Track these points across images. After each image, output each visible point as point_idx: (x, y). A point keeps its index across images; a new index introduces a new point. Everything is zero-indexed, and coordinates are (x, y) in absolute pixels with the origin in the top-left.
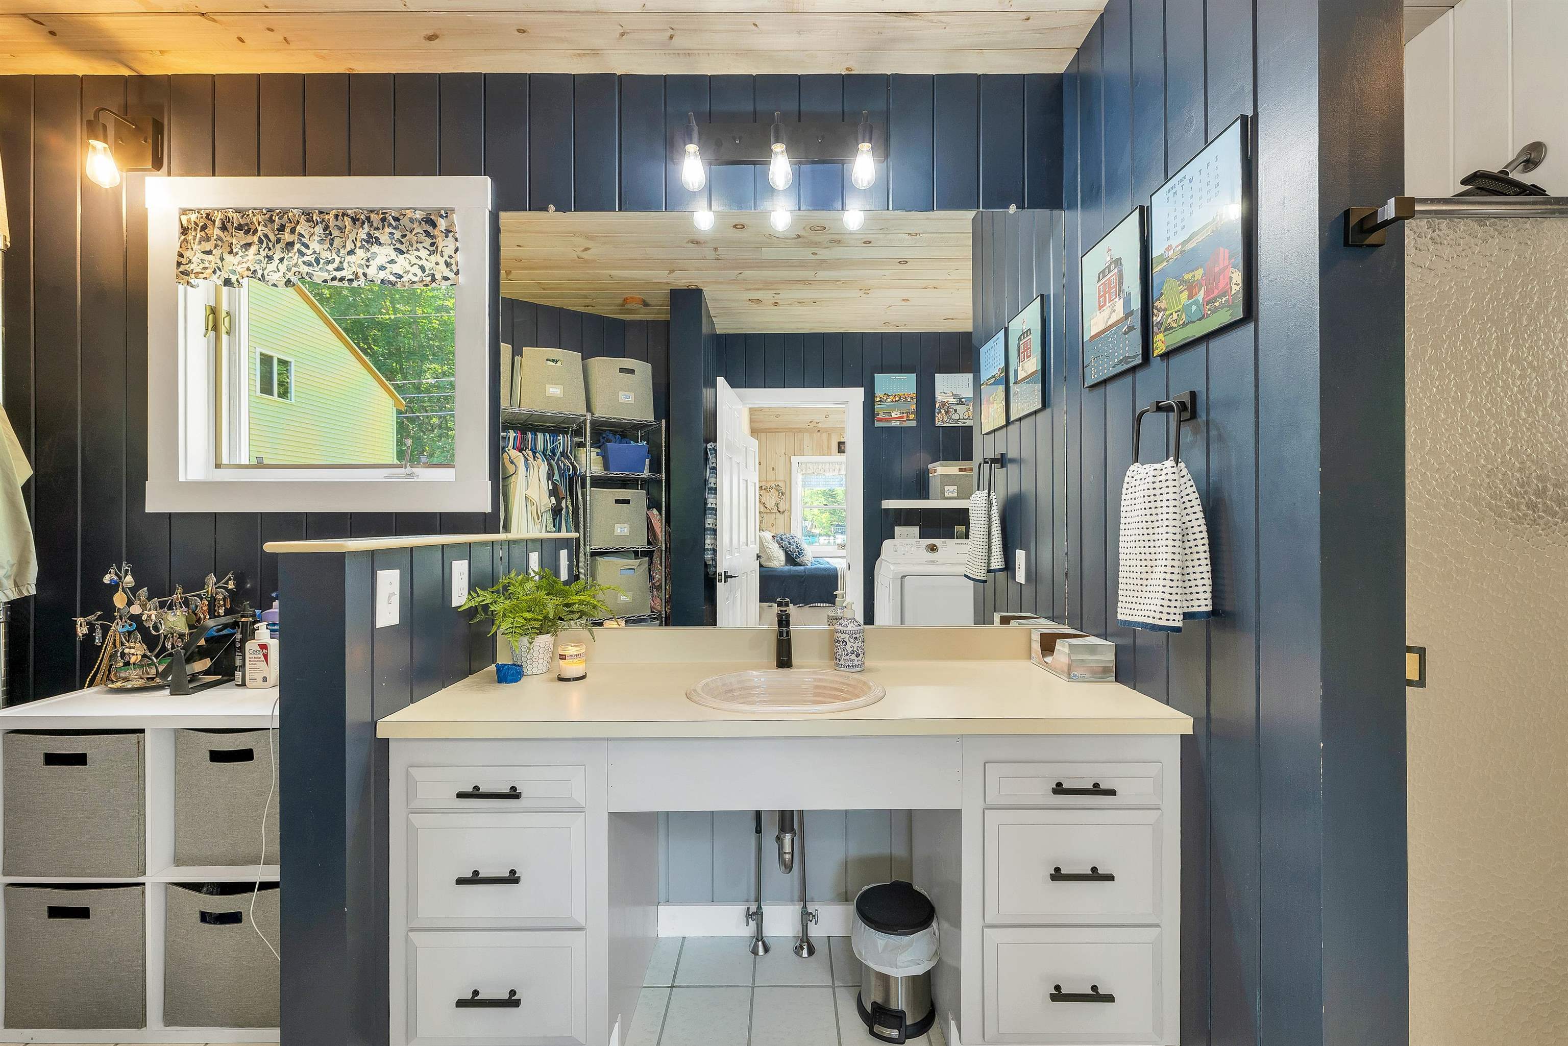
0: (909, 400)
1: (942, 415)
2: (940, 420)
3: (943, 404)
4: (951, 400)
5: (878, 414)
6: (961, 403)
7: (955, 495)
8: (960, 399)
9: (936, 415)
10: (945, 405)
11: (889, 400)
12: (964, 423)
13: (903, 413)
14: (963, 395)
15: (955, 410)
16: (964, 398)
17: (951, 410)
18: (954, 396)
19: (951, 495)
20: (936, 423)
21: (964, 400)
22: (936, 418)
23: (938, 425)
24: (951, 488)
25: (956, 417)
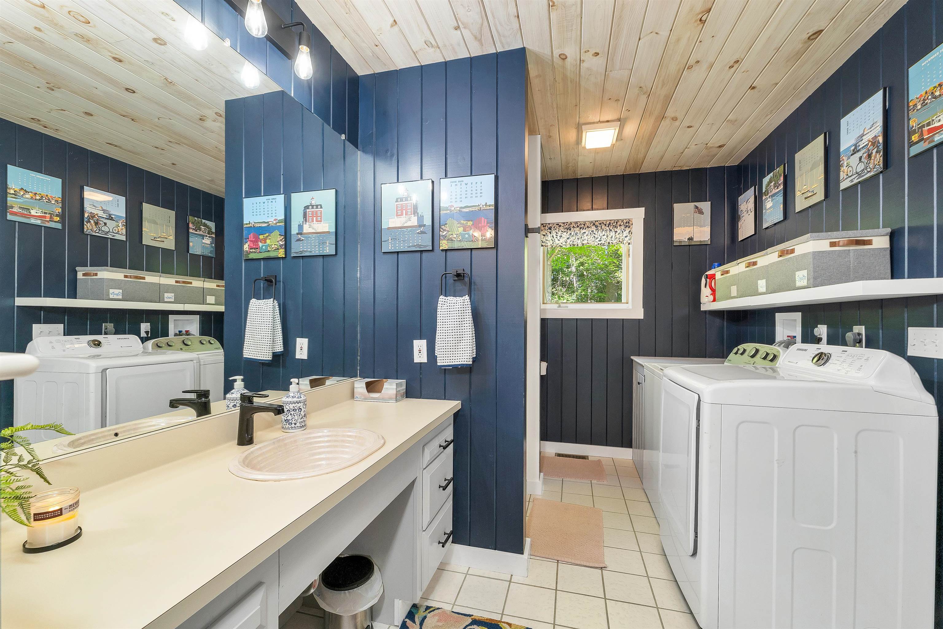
0: (52, 202)
1: (91, 225)
2: (89, 228)
3: (92, 216)
4: (101, 213)
5: (12, 207)
6: (110, 218)
7: (120, 297)
8: (110, 215)
9: (85, 223)
10: (94, 217)
11: (27, 196)
12: (114, 236)
13: (45, 213)
14: (112, 213)
15: (105, 224)
16: (114, 215)
17: (101, 222)
18: (104, 211)
19: (115, 297)
20: (85, 230)
21: (113, 216)
22: (85, 226)
23: (87, 233)
24: (117, 291)
25: (105, 229)
